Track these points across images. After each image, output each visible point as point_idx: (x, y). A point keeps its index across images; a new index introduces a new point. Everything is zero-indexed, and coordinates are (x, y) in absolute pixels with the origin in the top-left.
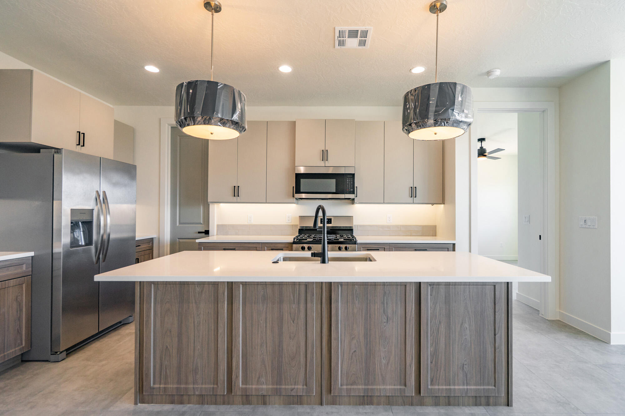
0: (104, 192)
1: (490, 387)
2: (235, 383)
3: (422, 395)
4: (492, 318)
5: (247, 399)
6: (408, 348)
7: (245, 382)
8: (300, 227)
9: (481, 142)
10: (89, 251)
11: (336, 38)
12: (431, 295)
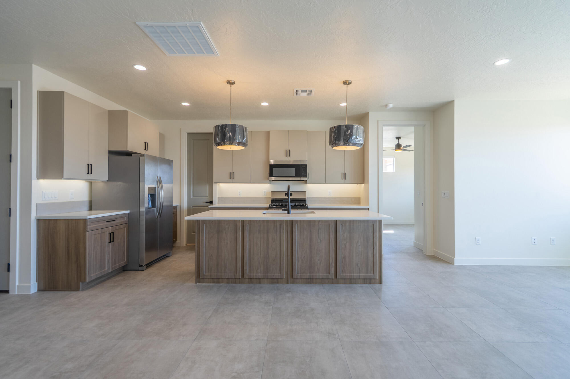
0: (160, 177)
1: (371, 274)
2: (245, 273)
3: (337, 278)
4: (372, 241)
5: (251, 280)
6: (331, 255)
7: (250, 272)
8: (272, 198)
9: (398, 139)
10: (153, 211)
11: (295, 92)
12: (342, 229)
